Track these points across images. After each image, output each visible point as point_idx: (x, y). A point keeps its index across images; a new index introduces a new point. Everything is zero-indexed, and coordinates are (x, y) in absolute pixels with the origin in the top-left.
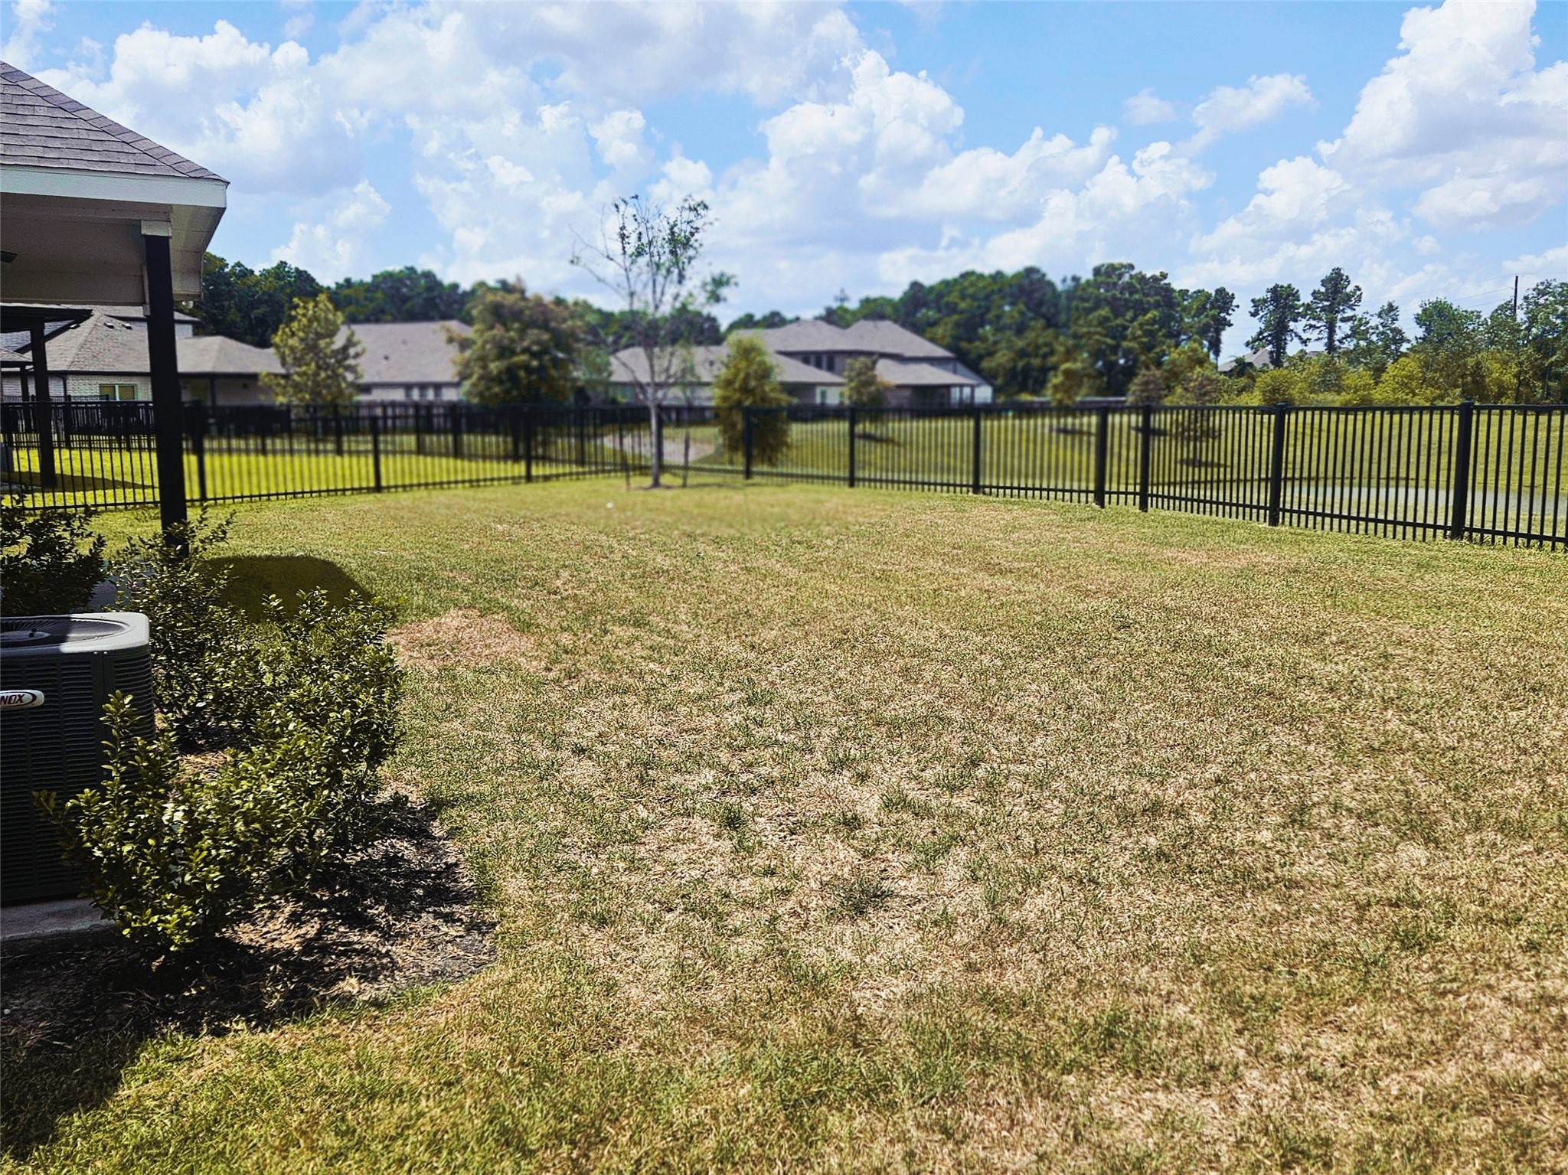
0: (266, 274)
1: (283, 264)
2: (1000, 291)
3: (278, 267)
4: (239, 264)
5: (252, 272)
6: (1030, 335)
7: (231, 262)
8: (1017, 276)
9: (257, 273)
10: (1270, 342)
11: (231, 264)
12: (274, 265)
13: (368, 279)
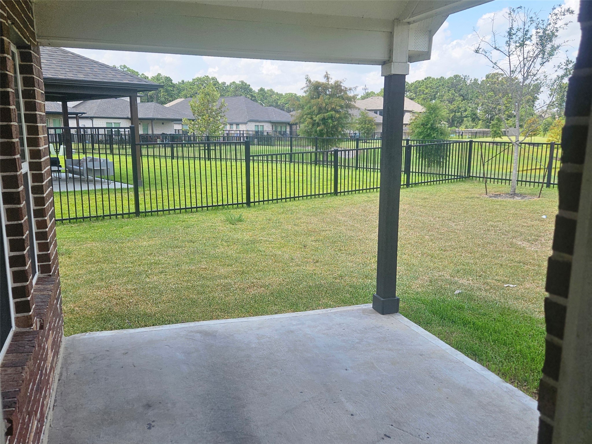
0: (153, 78)
1: (159, 74)
2: (443, 85)
3: (157, 76)
4: (143, 74)
5: (148, 77)
6: (456, 104)
7: (140, 73)
8: (450, 79)
9: (150, 78)
10: (557, 107)
11: (141, 74)
12: (156, 75)
13: (191, 81)
